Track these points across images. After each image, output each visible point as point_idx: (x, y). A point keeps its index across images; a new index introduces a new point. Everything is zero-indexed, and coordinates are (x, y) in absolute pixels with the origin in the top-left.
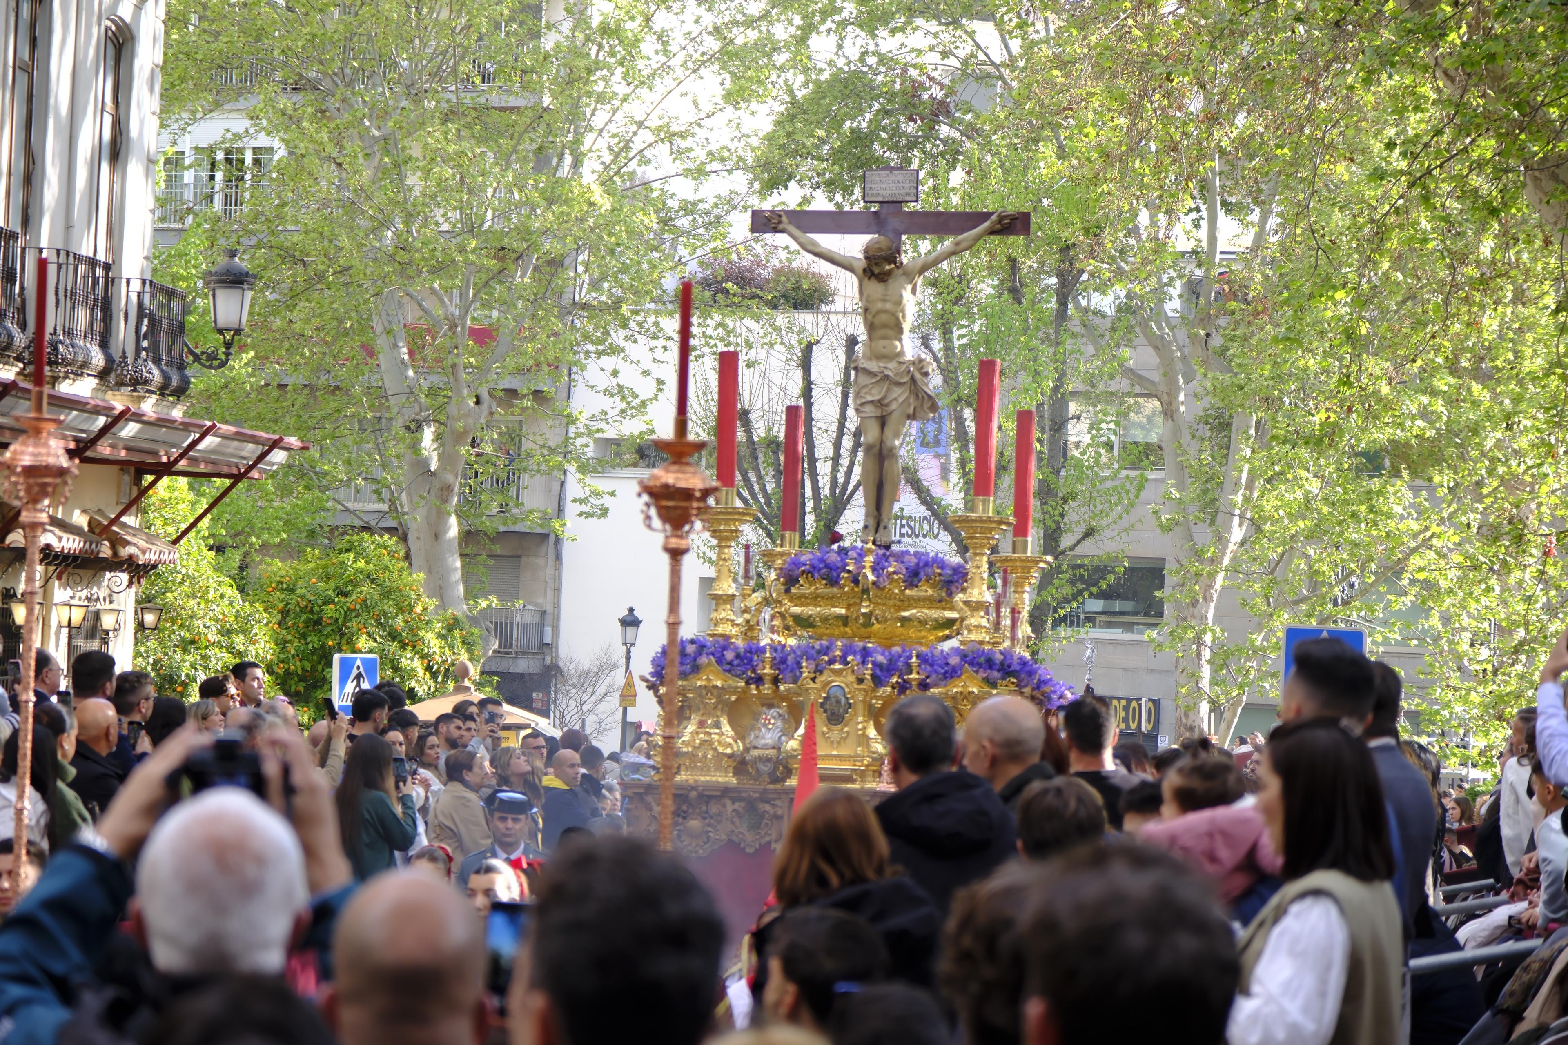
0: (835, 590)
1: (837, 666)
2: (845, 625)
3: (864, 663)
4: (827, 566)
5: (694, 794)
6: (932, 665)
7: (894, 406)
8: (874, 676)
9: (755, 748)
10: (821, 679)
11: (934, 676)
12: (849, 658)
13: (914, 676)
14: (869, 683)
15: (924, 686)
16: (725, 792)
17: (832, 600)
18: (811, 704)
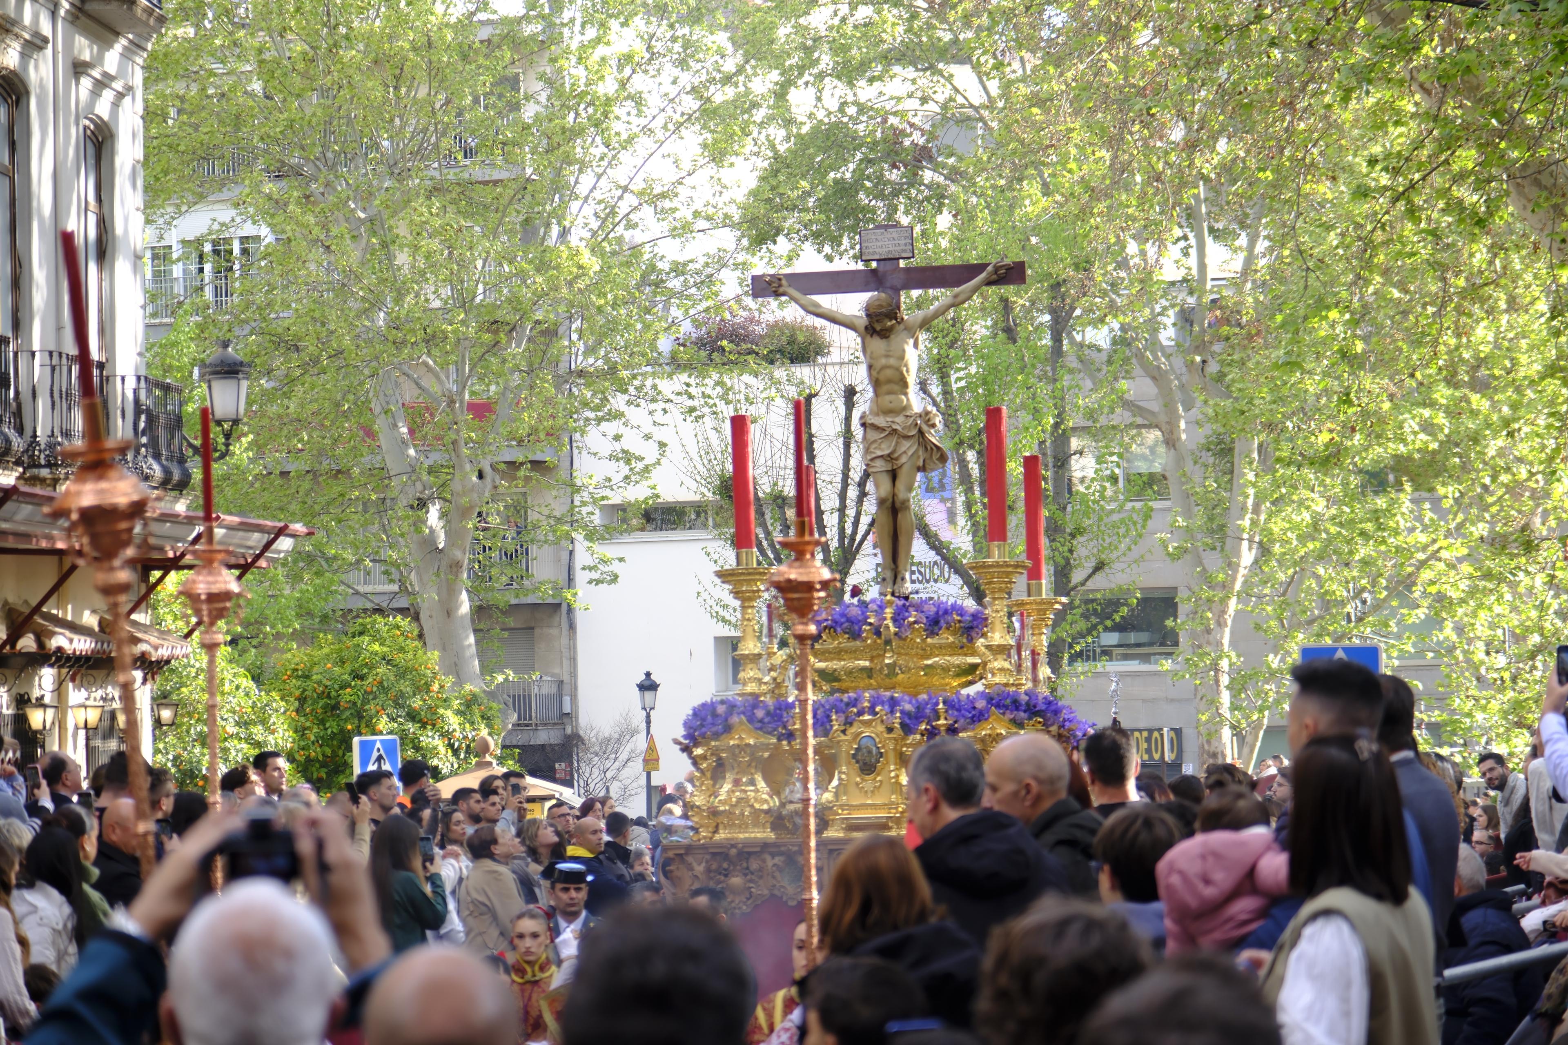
0: (858, 643)
1: (867, 717)
2: (870, 677)
3: (892, 712)
4: (849, 620)
5: (733, 851)
6: (959, 710)
7: (904, 459)
8: (902, 725)
9: (791, 802)
10: (852, 730)
11: (962, 721)
12: (878, 709)
13: (942, 722)
14: (898, 732)
15: (952, 730)
16: (765, 847)
17: (854, 654)
18: (843, 758)
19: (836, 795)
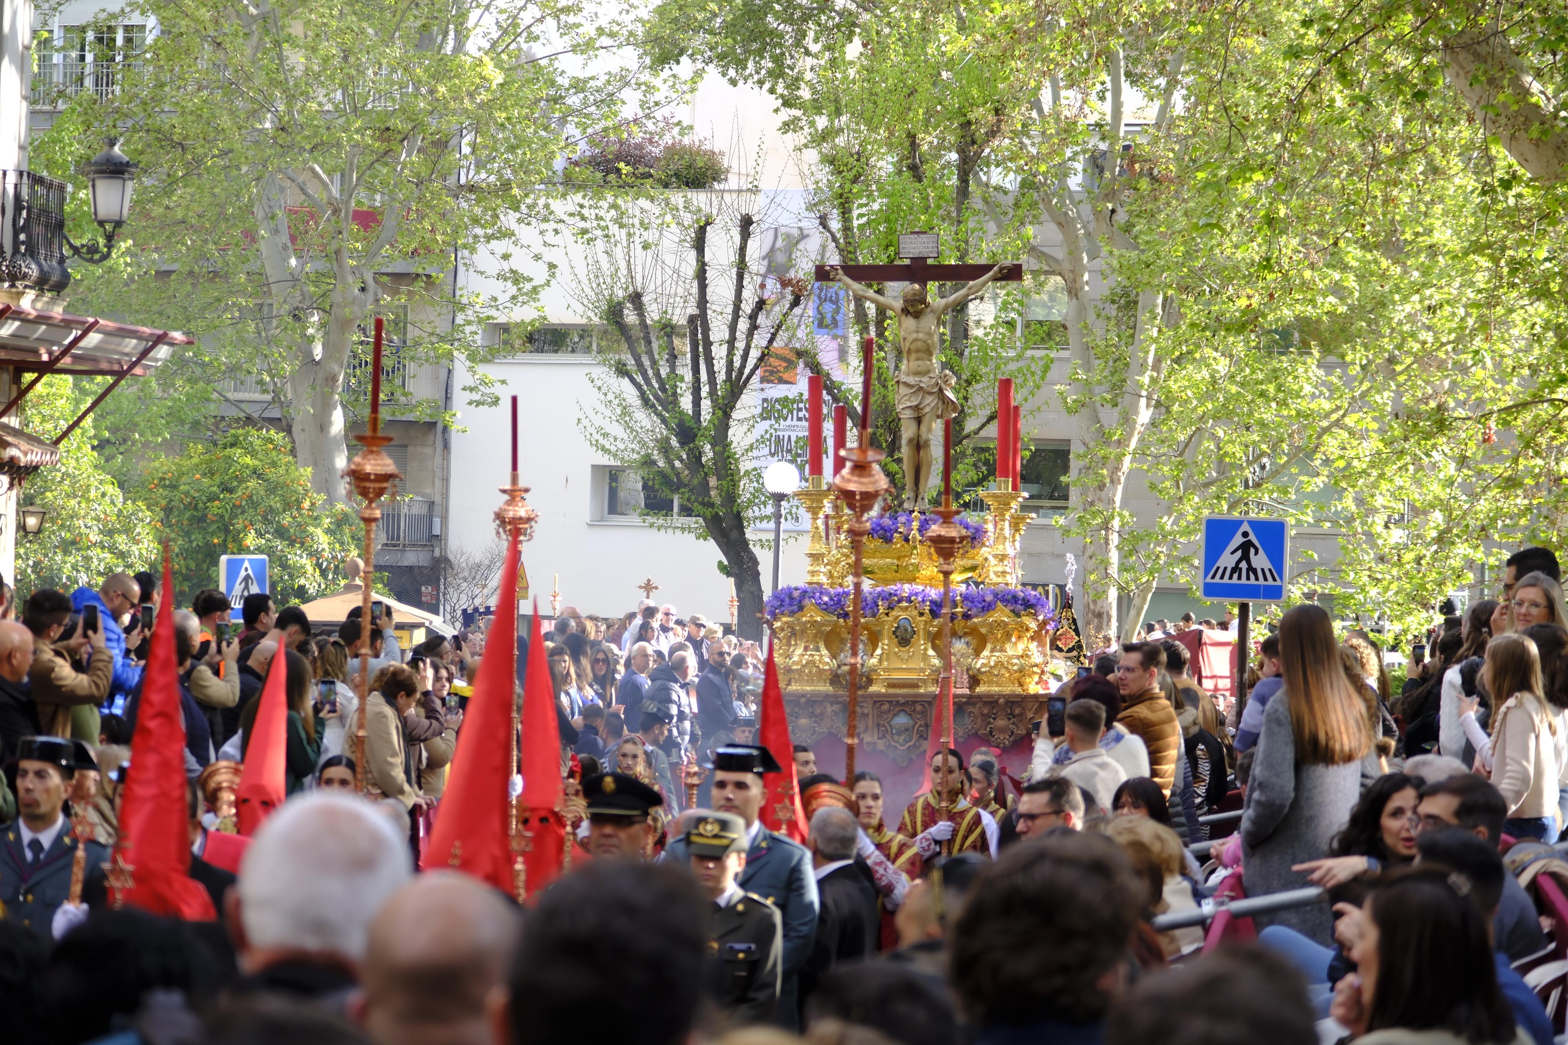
0: (891, 546)
1: (905, 604)
2: (896, 571)
3: (923, 601)
4: (882, 528)
5: (803, 700)
6: (972, 602)
7: (927, 410)
8: (931, 611)
9: (846, 664)
10: (894, 613)
11: (974, 610)
12: (913, 598)
13: (959, 609)
14: (927, 616)
15: (966, 616)
16: (827, 696)
17: (886, 553)
18: (885, 632)
19: (880, 661)
